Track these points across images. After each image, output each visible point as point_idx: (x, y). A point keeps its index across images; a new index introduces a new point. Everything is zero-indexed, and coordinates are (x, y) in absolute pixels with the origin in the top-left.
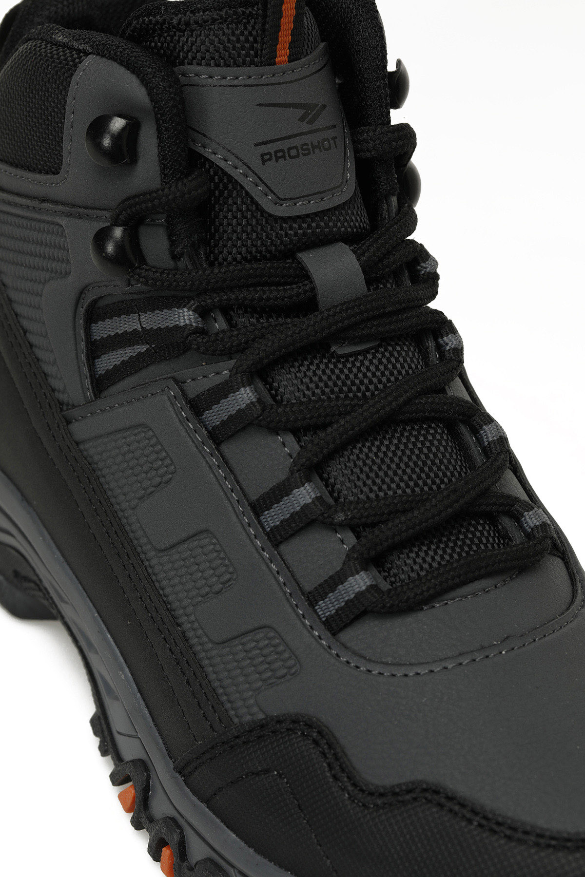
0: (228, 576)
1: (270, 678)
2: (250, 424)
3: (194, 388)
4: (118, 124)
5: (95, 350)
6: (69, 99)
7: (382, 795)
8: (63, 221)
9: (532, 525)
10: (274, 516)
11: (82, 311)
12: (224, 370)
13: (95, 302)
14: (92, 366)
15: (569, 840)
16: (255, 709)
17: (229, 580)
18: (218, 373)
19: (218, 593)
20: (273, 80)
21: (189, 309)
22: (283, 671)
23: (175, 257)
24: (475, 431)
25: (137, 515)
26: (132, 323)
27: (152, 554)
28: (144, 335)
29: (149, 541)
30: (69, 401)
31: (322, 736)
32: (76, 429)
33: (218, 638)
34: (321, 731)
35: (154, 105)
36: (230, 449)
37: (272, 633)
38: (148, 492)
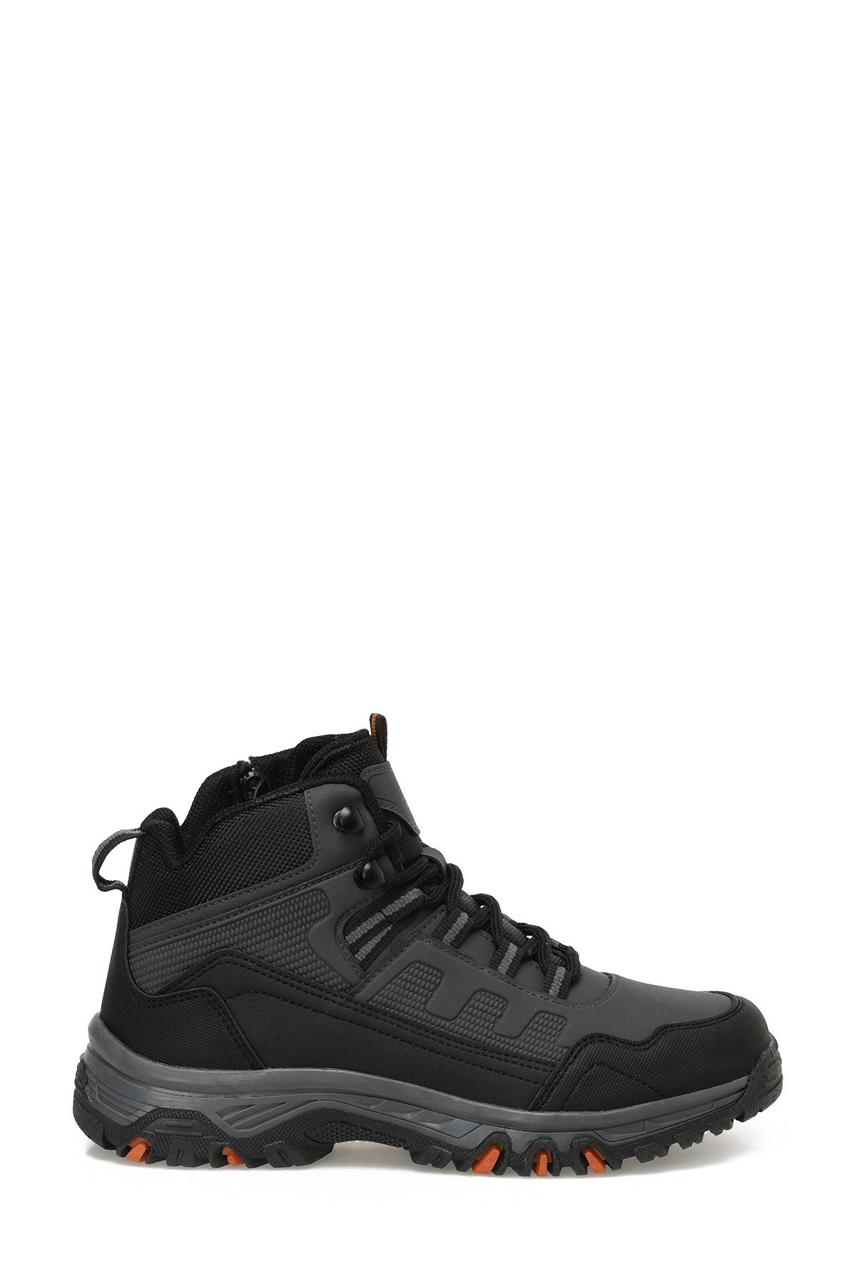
0: (502, 1005)
1: (557, 1033)
2: (470, 931)
3: (429, 931)
5: (353, 950)
6: (309, 814)
7: (648, 1042)
8: (317, 884)
10: (504, 967)
12: (439, 913)
13: (348, 920)
14: (355, 959)
16: (560, 1049)
18: (436, 918)
19: (500, 1016)
21: (416, 889)
22: (561, 1026)
23: (396, 868)
25: (427, 1012)
26: (378, 918)
27: (448, 1024)
28: (388, 920)
29: (443, 1018)
30: (348, 985)
31: (601, 1038)
32: (362, 995)
33: (516, 1034)
34: (600, 1036)
35: (363, 794)
36: (463, 950)
37: (542, 1015)
38: (429, 996)
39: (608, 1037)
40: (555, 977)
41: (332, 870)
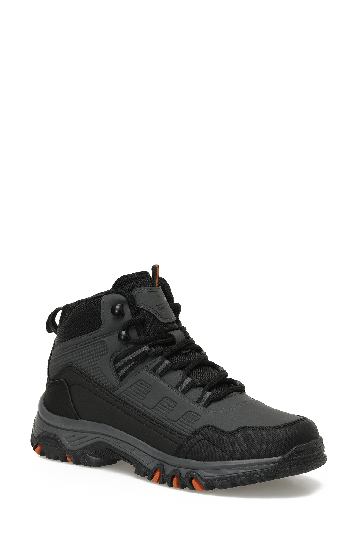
0: (174, 405)
1: (193, 422)
2: (169, 370)
3: (151, 367)
4: (118, 307)
5: (118, 370)
6: (102, 306)
7: (233, 432)
8: (104, 339)
9: (239, 384)
10: (181, 388)
11: (112, 363)
12: (158, 359)
13: (116, 357)
14: (118, 375)
15: (281, 426)
16: (192, 430)
17: (175, 406)
18: (156, 361)
19: (172, 410)
20: (153, 290)
21: (146, 346)
22: (196, 419)
23: (139, 336)
24: (217, 369)
25: (142, 404)
26: (130, 357)
27: (150, 411)
28: (134, 359)
29: (148, 408)
30: (113, 387)
31: (212, 427)
32: (118, 392)
33: (176, 420)
34: (212, 426)
35: (127, 300)
36: (165, 378)
37: (190, 413)
38: (144, 397)
39: (215, 428)
40: (204, 396)
41: (109, 334)
